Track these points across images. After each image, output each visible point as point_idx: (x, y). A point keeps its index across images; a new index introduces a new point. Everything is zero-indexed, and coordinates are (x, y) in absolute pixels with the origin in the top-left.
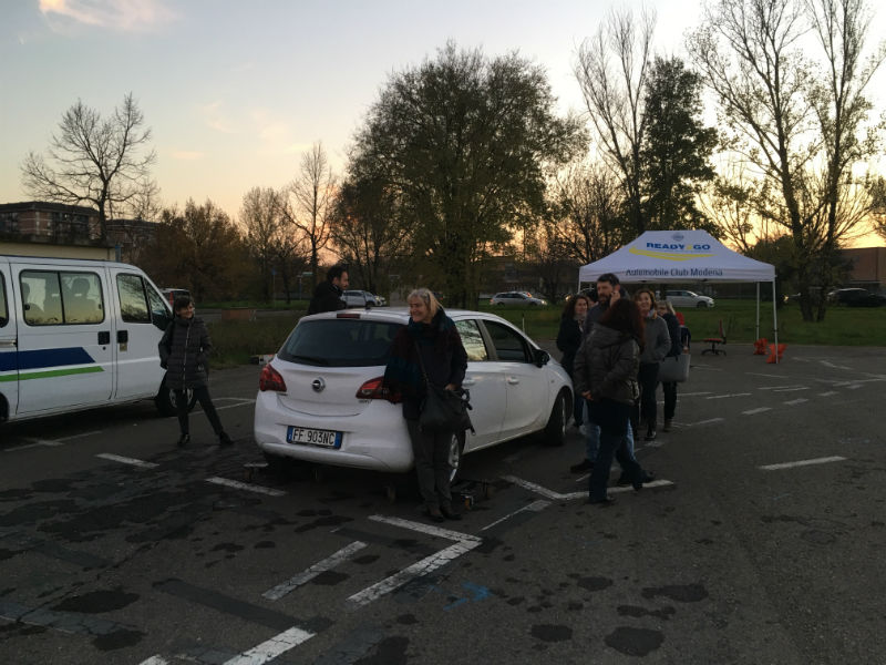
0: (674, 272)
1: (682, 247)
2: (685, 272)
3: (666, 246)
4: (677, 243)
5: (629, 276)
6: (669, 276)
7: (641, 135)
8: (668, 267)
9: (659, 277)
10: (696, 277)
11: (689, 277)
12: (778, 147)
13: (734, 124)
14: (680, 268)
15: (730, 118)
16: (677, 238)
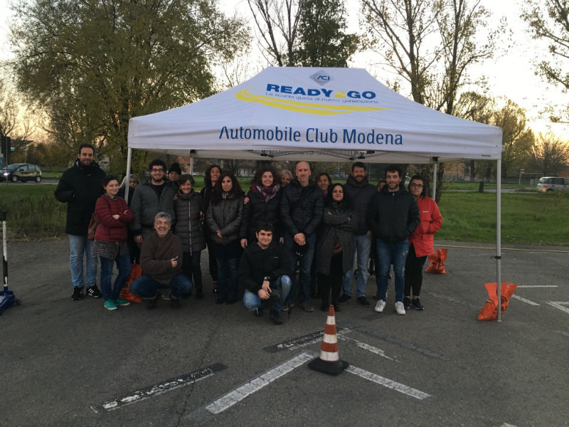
0: (312, 136)
1: (328, 94)
2: (332, 135)
3: (300, 91)
4: (319, 88)
5: (224, 140)
6: (303, 143)
7: (294, 36)
8: (300, 125)
9: (283, 143)
10: (352, 146)
11: (339, 145)
12: (409, 51)
13: (373, 30)
14: (324, 127)
15: (369, 25)
16: (321, 78)
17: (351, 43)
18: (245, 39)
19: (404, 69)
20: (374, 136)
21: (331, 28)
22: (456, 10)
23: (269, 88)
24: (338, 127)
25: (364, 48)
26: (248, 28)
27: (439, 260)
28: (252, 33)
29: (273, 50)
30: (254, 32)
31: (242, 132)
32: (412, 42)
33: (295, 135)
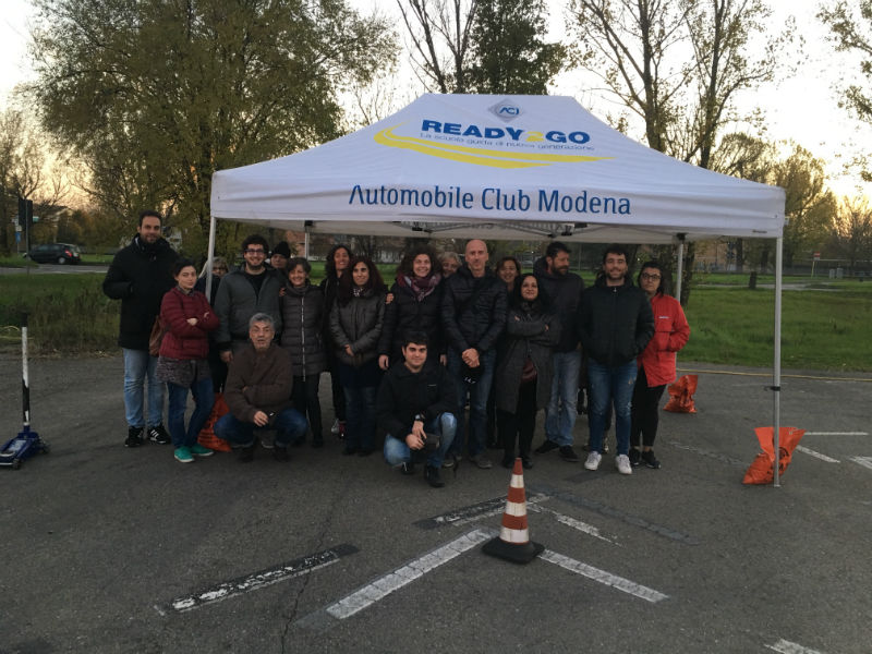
1: (516, 135)
2: (522, 199)
4: (503, 125)
6: (477, 211)
8: (473, 184)
9: (447, 211)
10: (553, 216)
11: (533, 214)
14: (510, 187)
16: (506, 112)
17: (553, 56)
18: (389, 50)
19: (635, 97)
20: (587, 201)
21: (523, 34)
22: (716, 6)
23: (426, 125)
24: (531, 186)
25: (574, 64)
26: (395, 34)
27: (685, 392)
28: (399, 42)
29: (431, 68)
30: (404, 41)
31: (384, 195)
32: (648, 55)
33: (465, 199)
